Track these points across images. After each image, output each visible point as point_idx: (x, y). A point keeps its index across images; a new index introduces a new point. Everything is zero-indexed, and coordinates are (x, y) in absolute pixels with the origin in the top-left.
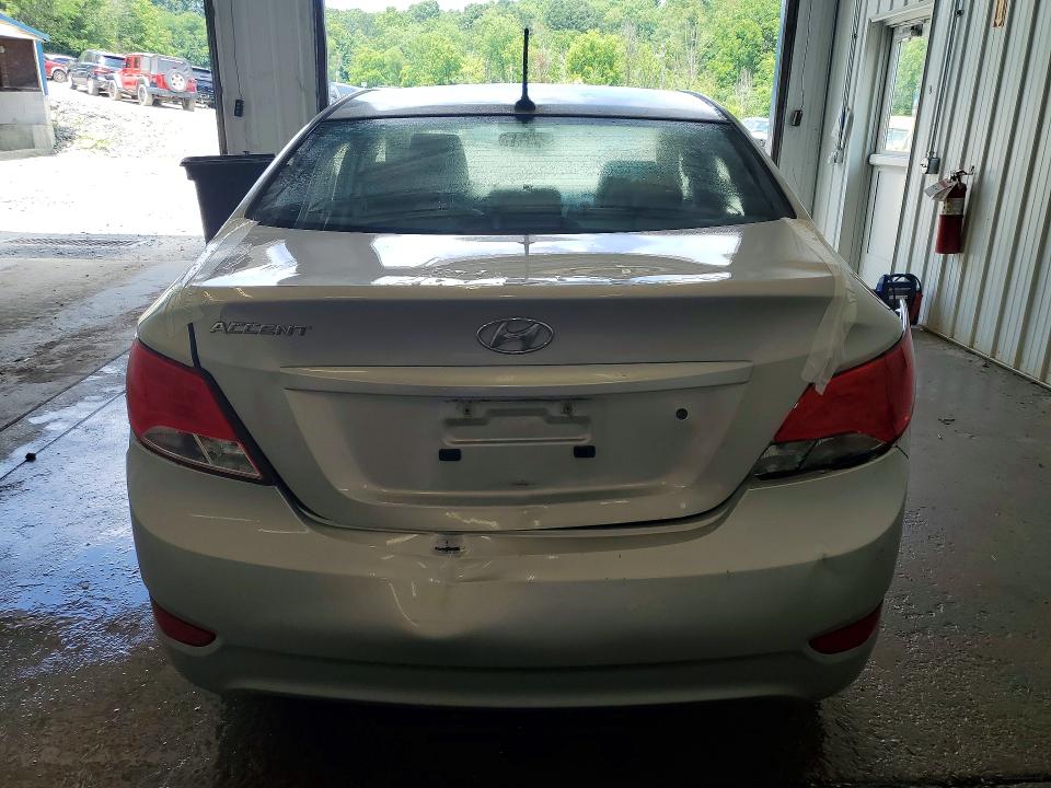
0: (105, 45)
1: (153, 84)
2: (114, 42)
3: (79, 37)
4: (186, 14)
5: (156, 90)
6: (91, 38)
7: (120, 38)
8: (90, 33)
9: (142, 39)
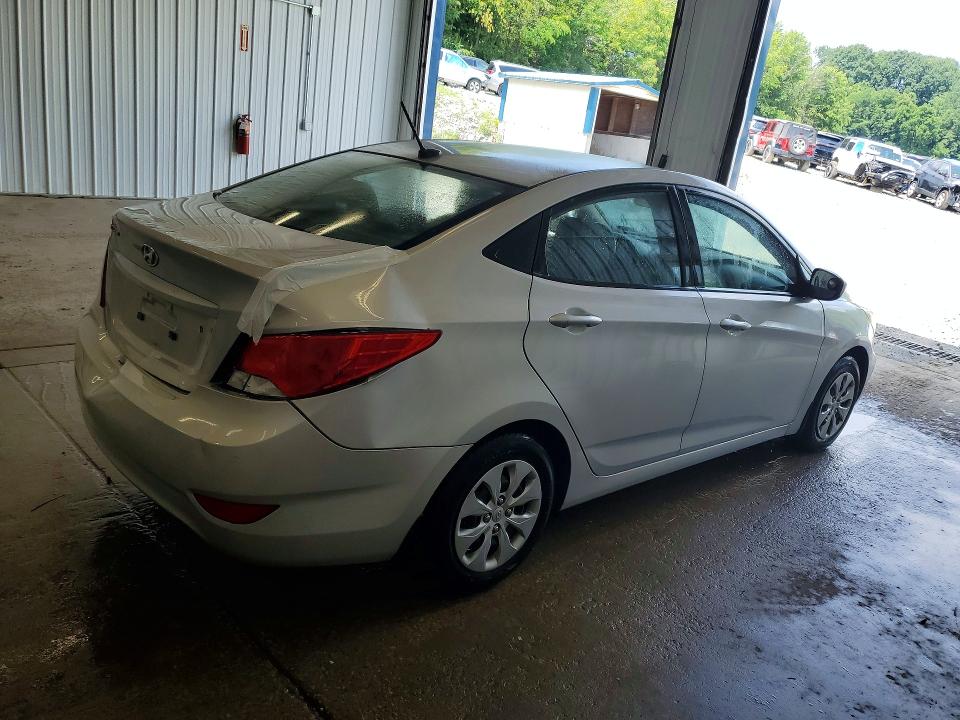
0: (793, 114)
1: (778, 146)
2: (801, 111)
3: (770, 105)
4: (886, 90)
5: (778, 150)
6: (782, 106)
7: (808, 107)
8: (783, 101)
9: (825, 110)
